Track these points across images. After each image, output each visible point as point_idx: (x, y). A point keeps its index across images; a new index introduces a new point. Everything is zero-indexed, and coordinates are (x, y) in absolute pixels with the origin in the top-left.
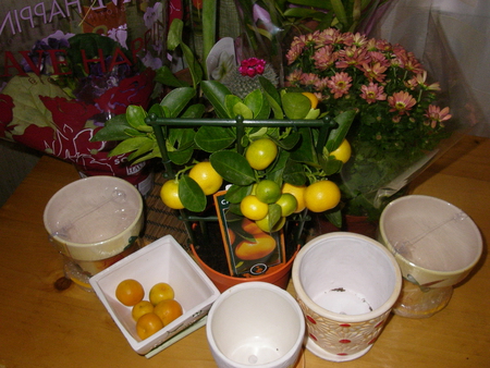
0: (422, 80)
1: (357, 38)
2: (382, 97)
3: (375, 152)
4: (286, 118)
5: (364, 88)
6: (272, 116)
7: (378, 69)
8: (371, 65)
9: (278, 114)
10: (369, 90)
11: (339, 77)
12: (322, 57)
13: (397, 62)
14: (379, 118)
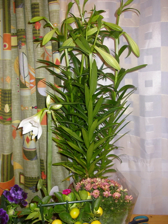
0: (121, 189)
1: (98, 179)
2: (110, 195)
3: (112, 215)
4: (81, 200)
5: (104, 193)
6: (77, 200)
7: (107, 187)
8: (104, 186)
9: (79, 199)
10: (106, 193)
11: (96, 191)
12: (88, 187)
13: (112, 185)
14: (111, 202)
